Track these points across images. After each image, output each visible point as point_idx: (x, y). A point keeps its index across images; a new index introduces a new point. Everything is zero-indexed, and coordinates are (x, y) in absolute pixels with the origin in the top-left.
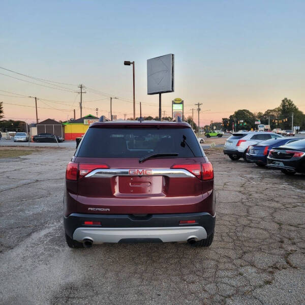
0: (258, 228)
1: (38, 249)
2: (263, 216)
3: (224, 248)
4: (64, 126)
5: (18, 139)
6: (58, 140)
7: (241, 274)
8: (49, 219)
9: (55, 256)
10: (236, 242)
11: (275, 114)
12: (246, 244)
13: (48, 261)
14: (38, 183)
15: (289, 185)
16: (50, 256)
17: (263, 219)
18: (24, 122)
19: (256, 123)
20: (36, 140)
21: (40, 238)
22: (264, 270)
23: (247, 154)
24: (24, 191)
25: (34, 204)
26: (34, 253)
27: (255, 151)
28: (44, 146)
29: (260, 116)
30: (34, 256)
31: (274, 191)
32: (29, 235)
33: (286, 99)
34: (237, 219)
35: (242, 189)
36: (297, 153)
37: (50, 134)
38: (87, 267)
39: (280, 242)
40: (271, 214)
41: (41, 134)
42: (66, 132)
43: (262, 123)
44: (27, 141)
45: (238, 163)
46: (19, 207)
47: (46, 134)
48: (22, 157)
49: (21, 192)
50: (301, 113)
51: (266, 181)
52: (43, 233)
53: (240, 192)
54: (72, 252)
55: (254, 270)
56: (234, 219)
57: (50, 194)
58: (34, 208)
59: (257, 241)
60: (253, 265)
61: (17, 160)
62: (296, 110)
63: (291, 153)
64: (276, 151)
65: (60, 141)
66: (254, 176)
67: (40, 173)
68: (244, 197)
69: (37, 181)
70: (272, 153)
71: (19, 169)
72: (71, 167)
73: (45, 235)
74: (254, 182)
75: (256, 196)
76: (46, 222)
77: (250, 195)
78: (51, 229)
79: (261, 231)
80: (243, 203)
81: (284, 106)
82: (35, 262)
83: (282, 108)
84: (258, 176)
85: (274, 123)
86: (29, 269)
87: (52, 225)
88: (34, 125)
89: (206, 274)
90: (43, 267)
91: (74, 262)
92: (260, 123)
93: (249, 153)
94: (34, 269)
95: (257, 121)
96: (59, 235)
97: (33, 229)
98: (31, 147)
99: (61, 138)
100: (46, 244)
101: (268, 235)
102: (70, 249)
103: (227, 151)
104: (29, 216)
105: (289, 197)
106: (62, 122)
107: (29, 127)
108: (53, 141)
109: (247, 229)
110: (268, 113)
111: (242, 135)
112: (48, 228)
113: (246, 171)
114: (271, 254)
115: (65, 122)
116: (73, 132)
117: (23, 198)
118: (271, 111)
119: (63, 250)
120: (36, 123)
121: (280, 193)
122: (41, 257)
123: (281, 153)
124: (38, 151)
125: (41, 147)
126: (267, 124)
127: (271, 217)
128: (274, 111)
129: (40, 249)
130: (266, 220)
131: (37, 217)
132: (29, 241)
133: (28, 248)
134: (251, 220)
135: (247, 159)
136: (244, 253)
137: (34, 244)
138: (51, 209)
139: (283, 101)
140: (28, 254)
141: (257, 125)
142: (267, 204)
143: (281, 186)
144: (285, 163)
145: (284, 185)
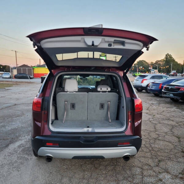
0: (165, 141)
1: (13, 157)
2: (166, 131)
3: (144, 157)
4: (33, 69)
5: (5, 77)
6: (30, 77)
7: (161, 180)
8: (22, 133)
9: (25, 164)
10: (152, 152)
11: (161, 63)
12: (159, 153)
13: (20, 168)
14: (16, 106)
15: (177, 108)
16: (22, 163)
17: (166, 133)
18: (9, 66)
19: (150, 68)
20: (16, 77)
21: (15, 148)
22: (176, 176)
23: (148, 88)
24: (6, 112)
25: (12, 122)
26: (10, 161)
27: (153, 86)
28: (21, 81)
29: (152, 64)
30: (9, 164)
31: (168, 112)
32: (7, 146)
33: (168, 54)
34: (149, 133)
35: (148, 111)
36: (182, 88)
37: (25, 74)
38: (48, 173)
39: (182, 152)
40: (171, 130)
41: (19, 74)
42: (35, 73)
43: (153, 68)
44: (10, 78)
45: (142, 94)
46: (2, 124)
47: (23, 74)
48: (7, 88)
49: (4, 113)
50: (177, 62)
51: (162, 106)
52: (18, 144)
53: (147, 113)
54: (37, 160)
55: (169, 176)
56: (147, 134)
57: (24, 114)
58: (12, 125)
59: (166, 151)
60: (168, 172)
61: (4, 90)
62: (174, 61)
63: (178, 88)
64: (168, 86)
65: (31, 78)
66: (154, 103)
67: (18, 99)
68: (150, 117)
69: (15, 105)
70: (165, 88)
71: (4, 96)
72: (36, 101)
73: (18, 146)
74: (154, 107)
75: (158, 116)
76: (20, 136)
77: (154, 116)
78: (23, 141)
79: (167, 143)
80: (150, 121)
81: (166, 58)
82: (10, 168)
83: (165, 59)
84: (156, 102)
85: (161, 68)
86: (6, 175)
87: (24, 138)
88: (15, 68)
89: (136, 180)
90: (15, 173)
91: (39, 169)
92: (152, 68)
93: (149, 87)
94: (9, 175)
95: (151, 67)
96: (29, 146)
97: (10, 141)
98: (13, 82)
99: (32, 77)
100: (19, 154)
101: (172, 147)
102: (36, 158)
103: (135, 86)
104: (8, 131)
105: (179, 117)
106: (32, 67)
107: (12, 69)
108: (26, 78)
109: (157, 142)
110: (157, 62)
111: (145, 76)
112: (21, 140)
113: (148, 99)
114: (178, 162)
115: (34, 66)
116: (39, 72)
117: (5, 117)
118: (159, 61)
119: (31, 159)
120: (16, 67)
121: (173, 115)
122: (15, 165)
123: (171, 88)
124: (17, 84)
125: (19, 82)
126: (156, 69)
127: (171, 132)
128: (161, 61)
129: (14, 158)
130: (168, 134)
131: (14, 131)
132: (7, 151)
133: (5, 157)
134: (158, 135)
135: (148, 91)
136: (159, 161)
137: (10, 153)
138: (24, 125)
139: (166, 55)
140: (6, 162)
141: (150, 69)
142: (166, 122)
143: (172, 110)
144: (174, 94)
145: (174, 109)
